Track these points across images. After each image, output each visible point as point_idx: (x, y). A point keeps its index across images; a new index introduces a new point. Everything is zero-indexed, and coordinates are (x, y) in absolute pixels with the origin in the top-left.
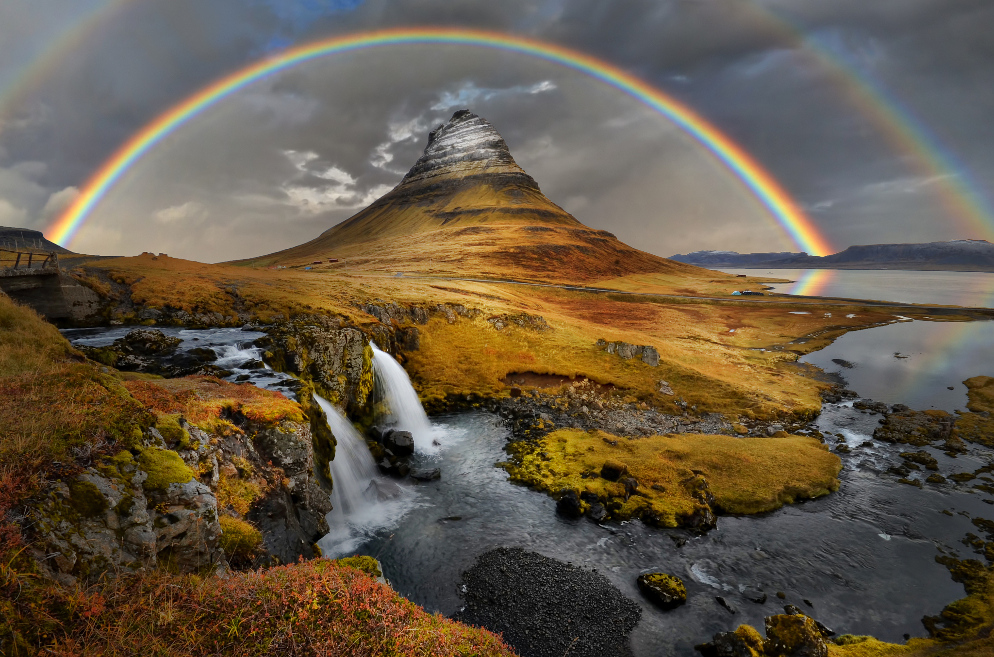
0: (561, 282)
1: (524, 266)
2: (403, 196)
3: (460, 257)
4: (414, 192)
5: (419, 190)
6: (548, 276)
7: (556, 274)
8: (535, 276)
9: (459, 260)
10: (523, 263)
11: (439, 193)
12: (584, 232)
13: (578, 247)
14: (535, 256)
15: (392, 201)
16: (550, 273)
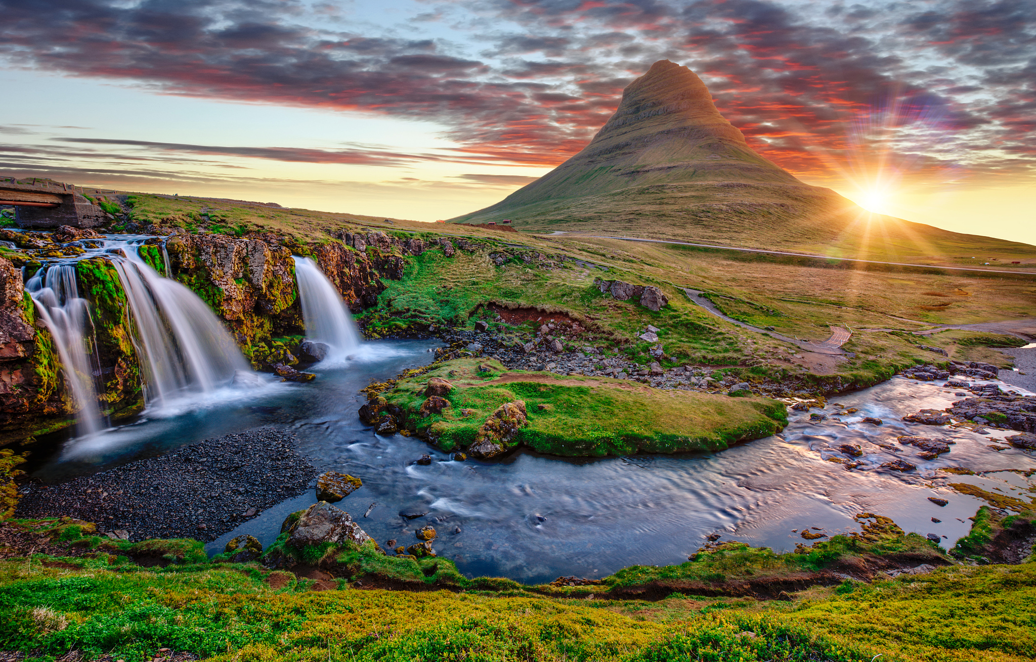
0: (746, 245)
1: (706, 227)
2: (589, 156)
3: (631, 216)
4: (601, 152)
5: (607, 149)
6: (731, 238)
7: (744, 235)
8: (714, 238)
9: (630, 221)
10: (704, 223)
11: (626, 151)
12: (796, 188)
13: (782, 205)
14: (722, 216)
15: (578, 162)
16: (734, 234)
